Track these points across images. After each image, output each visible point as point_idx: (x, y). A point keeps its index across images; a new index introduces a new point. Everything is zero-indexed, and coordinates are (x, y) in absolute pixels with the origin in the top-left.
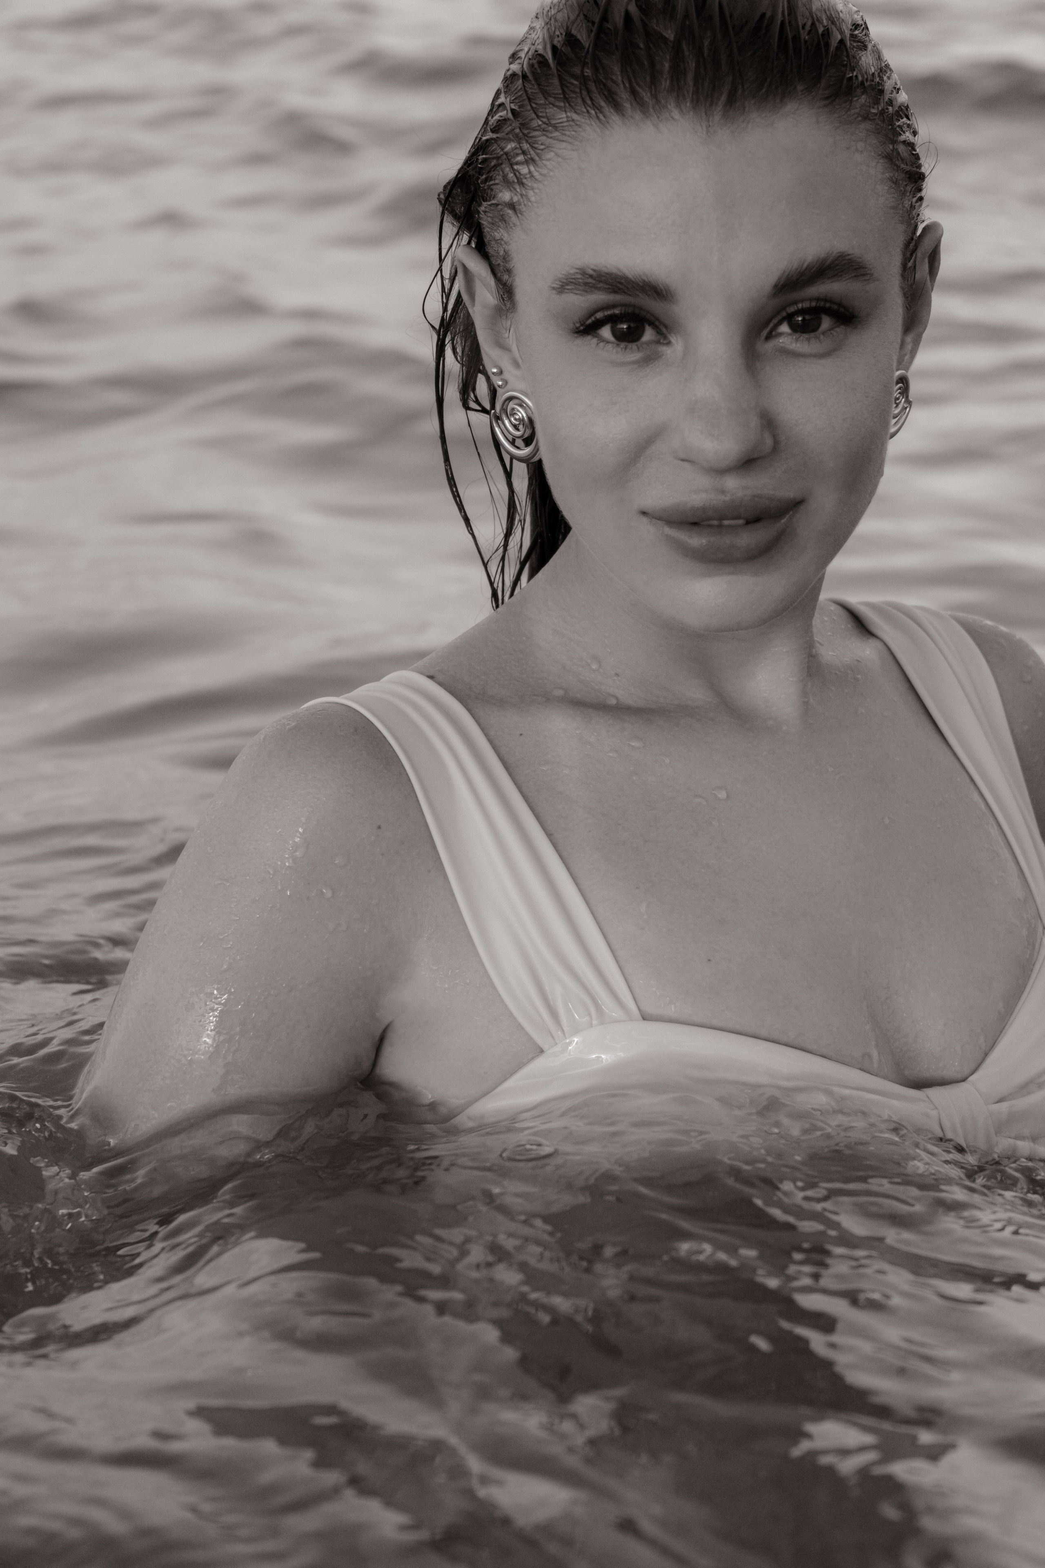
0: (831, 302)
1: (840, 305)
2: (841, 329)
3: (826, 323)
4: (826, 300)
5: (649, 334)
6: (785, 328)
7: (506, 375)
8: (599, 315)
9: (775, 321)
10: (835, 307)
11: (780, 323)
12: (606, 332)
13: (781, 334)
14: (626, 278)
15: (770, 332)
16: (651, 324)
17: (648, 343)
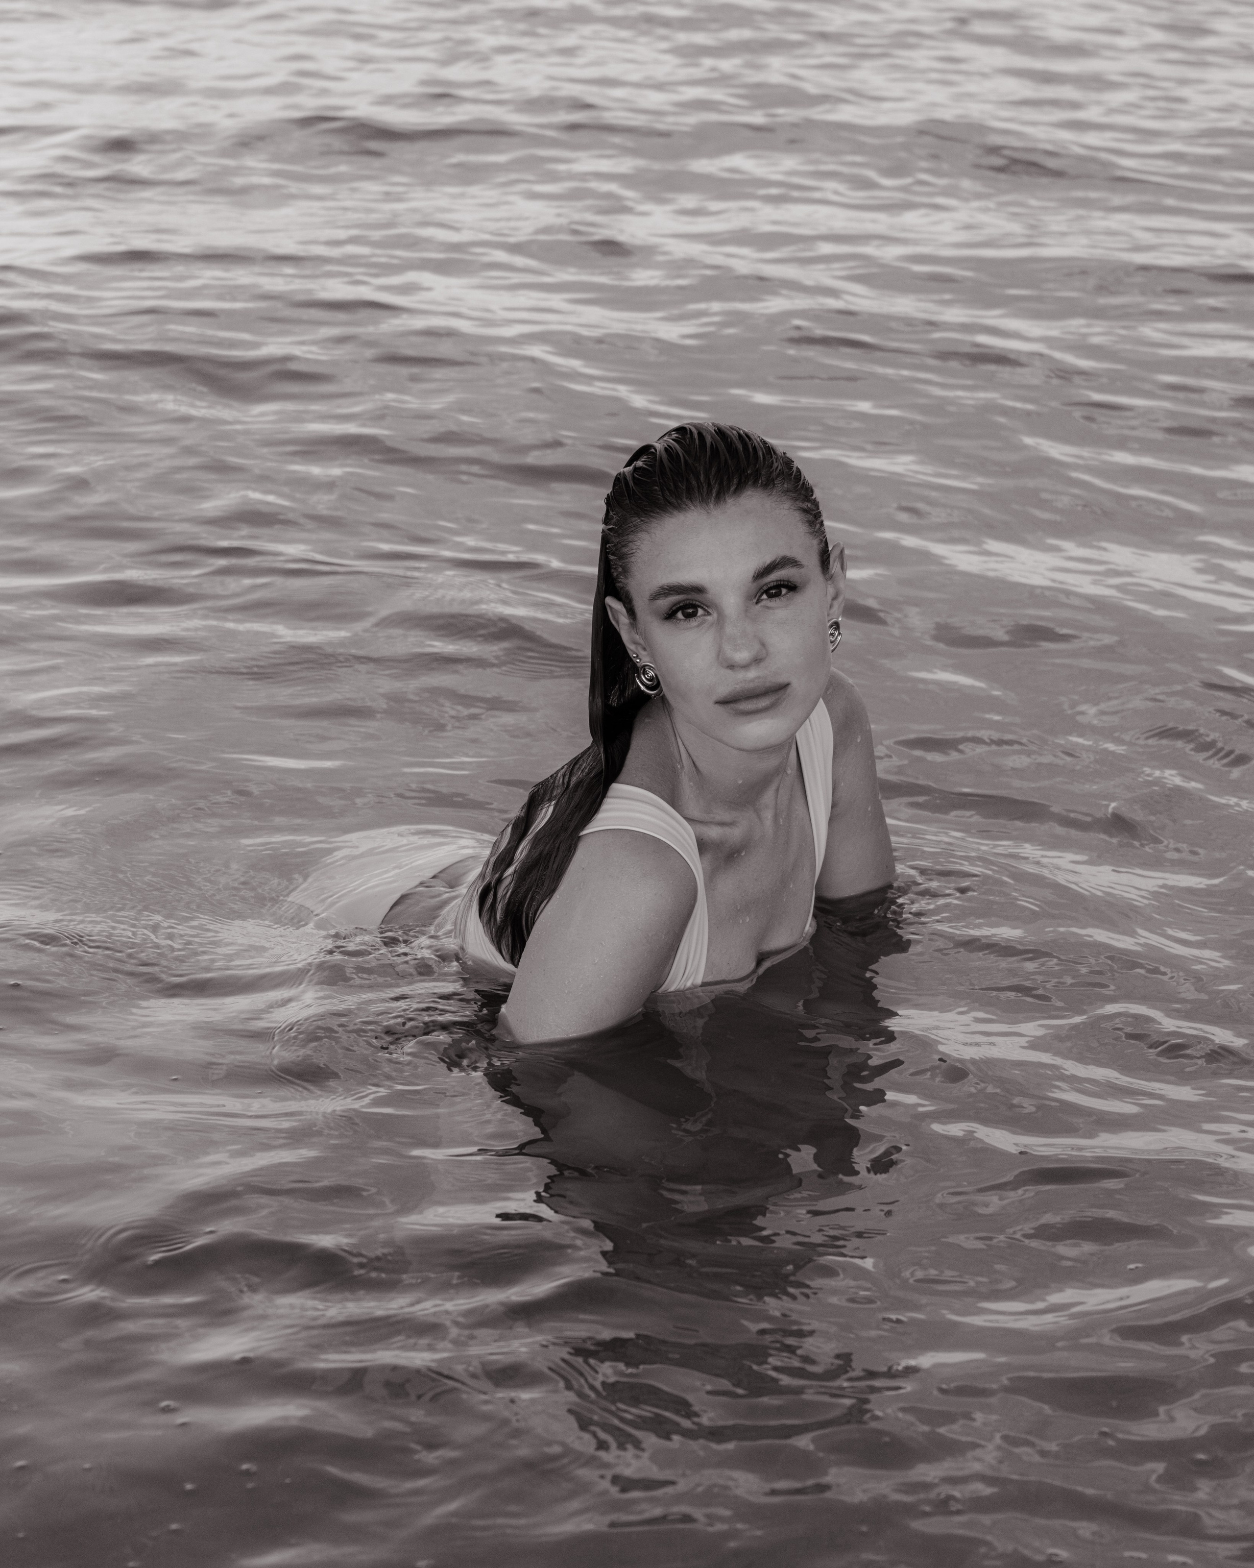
0: (784, 581)
1: (788, 581)
2: (791, 594)
3: (784, 591)
4: (781, 581)
5: (700, 612)
6: (765, 596)
7: (640, 656)
8: (674, 608)
9: (759, 594)
10: (786, 583)
11: (762, 595)
12: (680, 615)
13: (762, 600)
14: (683, 586)
15: (758, 600)
16: (699, 606)
17: (702, 615)
